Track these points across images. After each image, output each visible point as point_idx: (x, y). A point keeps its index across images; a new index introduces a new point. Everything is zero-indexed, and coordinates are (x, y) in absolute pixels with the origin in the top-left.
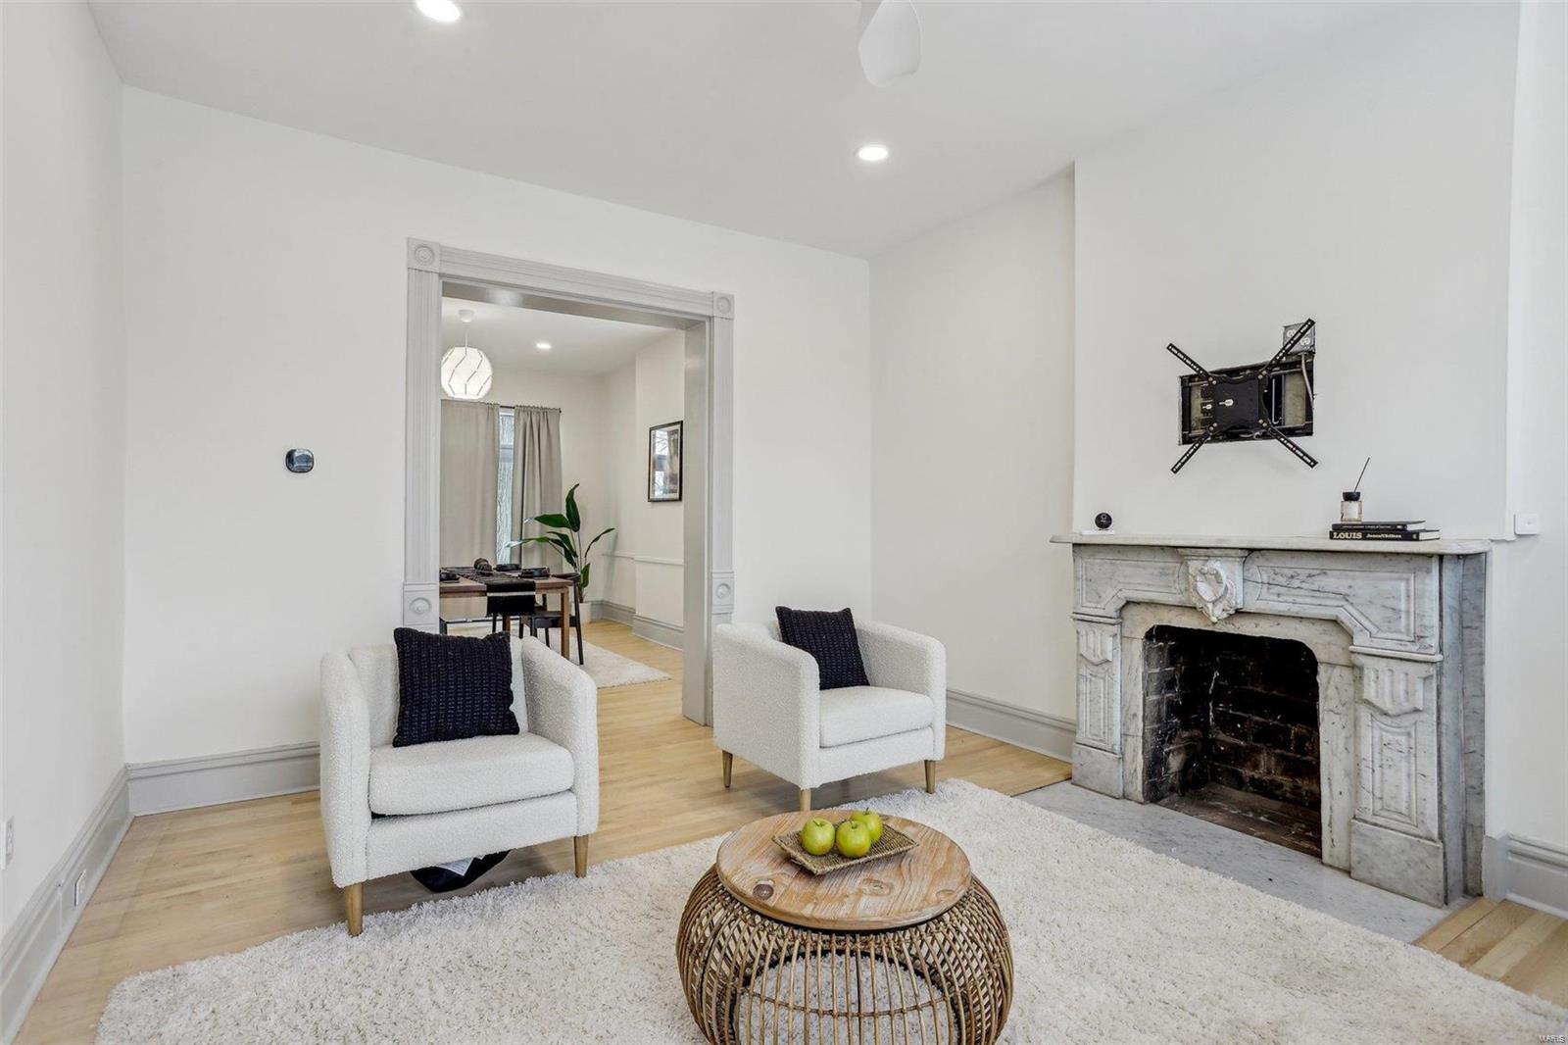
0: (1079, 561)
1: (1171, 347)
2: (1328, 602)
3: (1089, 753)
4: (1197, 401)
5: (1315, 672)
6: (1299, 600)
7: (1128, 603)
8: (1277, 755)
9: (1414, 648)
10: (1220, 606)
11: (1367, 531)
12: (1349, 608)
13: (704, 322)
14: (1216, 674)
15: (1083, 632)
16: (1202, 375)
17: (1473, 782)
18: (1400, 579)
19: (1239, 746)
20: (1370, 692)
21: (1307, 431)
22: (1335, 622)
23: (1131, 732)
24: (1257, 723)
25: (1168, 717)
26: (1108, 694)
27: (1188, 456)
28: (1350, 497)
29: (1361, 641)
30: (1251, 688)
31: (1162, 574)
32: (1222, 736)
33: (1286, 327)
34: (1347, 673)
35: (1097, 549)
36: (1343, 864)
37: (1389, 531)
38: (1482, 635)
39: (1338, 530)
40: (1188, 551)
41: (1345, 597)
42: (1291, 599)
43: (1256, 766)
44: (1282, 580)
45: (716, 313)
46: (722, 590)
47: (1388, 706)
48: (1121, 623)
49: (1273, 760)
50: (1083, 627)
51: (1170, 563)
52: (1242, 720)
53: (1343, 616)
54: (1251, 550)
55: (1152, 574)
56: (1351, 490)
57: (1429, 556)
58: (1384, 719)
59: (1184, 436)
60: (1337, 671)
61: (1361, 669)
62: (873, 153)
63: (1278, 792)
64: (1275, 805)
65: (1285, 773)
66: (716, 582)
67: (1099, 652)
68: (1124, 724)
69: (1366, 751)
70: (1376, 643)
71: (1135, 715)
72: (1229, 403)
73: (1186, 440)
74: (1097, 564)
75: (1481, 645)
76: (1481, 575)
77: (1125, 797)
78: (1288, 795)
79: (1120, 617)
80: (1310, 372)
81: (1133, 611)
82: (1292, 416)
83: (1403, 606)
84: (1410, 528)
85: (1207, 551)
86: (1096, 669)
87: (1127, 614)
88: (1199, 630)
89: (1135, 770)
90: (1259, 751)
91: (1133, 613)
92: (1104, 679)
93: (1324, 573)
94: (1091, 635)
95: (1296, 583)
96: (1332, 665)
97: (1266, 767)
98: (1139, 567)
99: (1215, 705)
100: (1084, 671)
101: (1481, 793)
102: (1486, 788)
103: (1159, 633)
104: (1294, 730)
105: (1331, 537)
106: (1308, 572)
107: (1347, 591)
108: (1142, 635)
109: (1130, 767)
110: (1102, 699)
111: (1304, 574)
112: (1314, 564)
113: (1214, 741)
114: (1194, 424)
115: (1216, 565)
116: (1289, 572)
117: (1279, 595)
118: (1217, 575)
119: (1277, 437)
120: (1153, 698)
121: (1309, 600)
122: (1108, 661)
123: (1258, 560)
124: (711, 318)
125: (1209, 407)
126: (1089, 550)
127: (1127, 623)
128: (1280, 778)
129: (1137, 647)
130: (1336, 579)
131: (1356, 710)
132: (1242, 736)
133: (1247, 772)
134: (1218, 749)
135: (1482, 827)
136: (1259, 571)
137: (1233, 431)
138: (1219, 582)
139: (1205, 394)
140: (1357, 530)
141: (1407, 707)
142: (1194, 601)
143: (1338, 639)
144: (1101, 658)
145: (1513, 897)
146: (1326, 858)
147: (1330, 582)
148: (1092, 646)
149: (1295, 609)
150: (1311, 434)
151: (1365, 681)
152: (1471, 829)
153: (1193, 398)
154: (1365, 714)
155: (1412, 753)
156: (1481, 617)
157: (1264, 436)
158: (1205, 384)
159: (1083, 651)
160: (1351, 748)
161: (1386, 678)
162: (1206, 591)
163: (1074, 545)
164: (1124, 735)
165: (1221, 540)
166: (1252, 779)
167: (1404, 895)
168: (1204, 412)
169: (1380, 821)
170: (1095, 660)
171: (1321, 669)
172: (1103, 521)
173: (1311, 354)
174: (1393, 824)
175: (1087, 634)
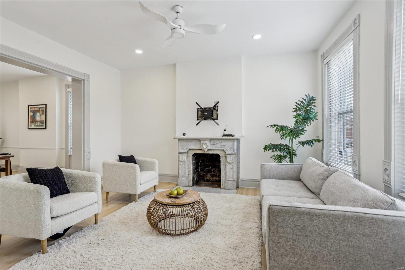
0: (179, 142)
1: (196, 103)
2: (222, 147)
3: (182, 179)
4: (200, 113)
5: (220, 159)
6: (218, 147)
7: (189, 149)
8: (210, 174)
9: (233, 153)
10: (206, 149)
11: (228, 135)
12: (225, 148)
13: (82, 81)
14: (200, 162)
15: (180, 156)
16: (201, 108)
17: (238, 172)
18: (231, 143)
19: (204, 174)
20: (228, 160)
21: (217, 119)
22: (223, 150)
23: (190, 174)
24: (207, 169)
25: (195, 170)
26: (185, 167)
27: (199, 122)
28: (225, 130)
29: (227, 152)
30: (206, 163)
31: (196, 144)
32: (201, 173)
33: (214, 102)
34: (225, 158)
35: (183, 140)
36: (224, 188)
37: (230, 136)
38: (239, 150)
39: (224, 135)
40: (201, 140)
41: (225, 146)
42: (217, 147)
43: (207, 177)
44: (215, 144)
45: (86, 79)
46: (88, 153)
47: (230, 162)
48: (187, 154)
49: (210, 175)
50: (180, 155)
51: (197, 142)
52: (205, 169)
53: (224, 149)
54: (211, 139)
55: (194, 144)
56: (225, 129)
57: (235, 139)
58: (230, 164)
59: (197, 119)
60: (223, 158)
61: (227, 157)
62: (139, 52)
63: (210, 180)
64: (210, 183)
65: (212, 177)
66: (86, 151)
67: (183, 159)
68: (188, 173)
69: (227, 169)
70: (229, 153)
71: (190, 170)
72: (206, 114)
73: (198, 120)
74: (183, 143)
75: (239, 152)
76: (239, 142)
77: (189, 186)
78: (212, 181)
79: (187, 152)
80: (218, 110)
81: (190, 151)
82: (215, 117)
83: (232, 147)
84: (233, 135)
85: (204, 139)
86: (182, 163)
87: (188, 152)
88: (202, 153)
89: (191, 181)
90: (207, 174)
91: (190, 152)
92: (184, 165)
93: (222, 142)
94: (182, 156)
95: (218, 144)
96: (222, 157)
97: (209, 176)
98: (191, 143)
99: (200, 167)
100: (180, 163)
101: (239, 173)
102: (240, 172)
103: (194, 155)
104: (213, 169)
105: (223, 137)
106: (219, 142)
107: (225, 145)
108: (192, 156)
109: (189, 180)
110: (184, 169)
111: (219, 143)
112: (220, 141)
113: (200, 174)
114: (199, 117)
115: (206, 142)
116: (217, 142)
117: (215, 146)
118: (206, 144)
119: (213, 120)
120: (193, 167)
121: (220, 147)
122: (185, 161)
123: (212, 141)
124: (84, 80)
125: (202, 114)
126: (181, 140)
127: (189, 153)
128: (211, 178)
129: (191, 158)
130: (223, 143)
131: (226, 164)
132: (205, 172)
133: (205, 178)
134: (201, 175)
135: (239, 178)
136: (212, 143)
137: (206, 119)
138: (207, 145)
139: (201, 112)
140: (226, 135)
141: (232, 162)
142: (202, 148)
143: (224, 153)
144: (184, 161)
145: (242, 187)
146: (222, 188)
147: (222, 144)
148: (182, 158)
149: (218, 149)
150: (218, 120)
151: (227, 159)
152: (238, 178)
153: (199, 112)
154: (227, 164)
155: (233, 168)
156: (239, 148)
157: (211, 120)
158: (201, 110)
159: (180, 160)
160: (225, 169)
161: (230, 158)
162: (204, 146)
163: (178, 139)
164: (188, 175)
165: (207, 137)
166: (206, 179)
167: (232, 190)
168: (201, 115)
169: (229, 180)
170: (183, 161)
171: (221, 158)
172: (184, 134)
173: (218, 107)
174: (230, 180)
175: (181, 156)
